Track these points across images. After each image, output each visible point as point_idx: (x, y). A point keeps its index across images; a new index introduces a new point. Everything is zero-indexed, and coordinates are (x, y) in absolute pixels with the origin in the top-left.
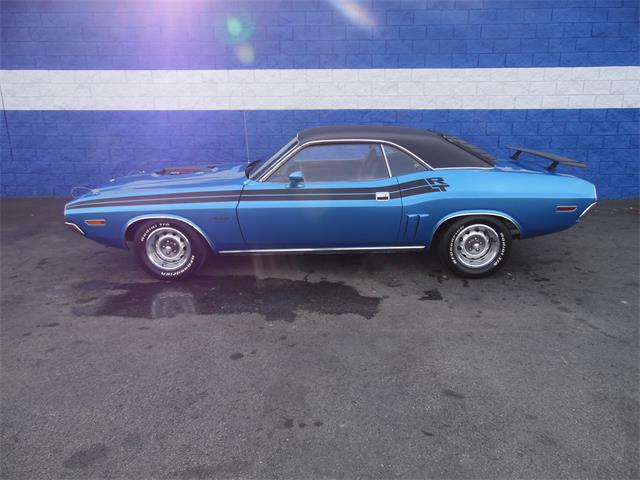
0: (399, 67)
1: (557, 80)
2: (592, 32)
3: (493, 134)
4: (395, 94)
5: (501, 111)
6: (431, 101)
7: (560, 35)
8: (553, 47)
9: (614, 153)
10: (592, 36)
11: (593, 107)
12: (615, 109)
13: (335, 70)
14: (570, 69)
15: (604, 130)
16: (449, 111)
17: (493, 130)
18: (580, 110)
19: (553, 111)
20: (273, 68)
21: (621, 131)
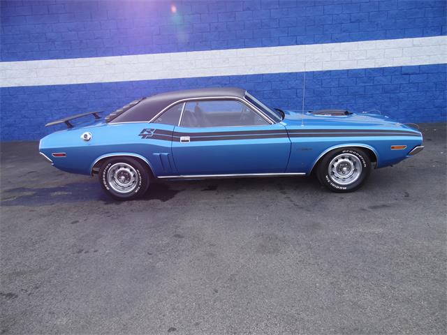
0: (228, 49)
1: (331, 51)
2: (350, 20)
3: (292, 88)
4: (227, 65)
5: (297, 73)
6: (251, 69)
7: (330, 23)
8: (327, 30)
9: (372, 97)
10: (351, 22)
11: (355, 68)
12: (371, 69)
13: (188, 53)
14: (339, 44)
15: (365, 83)
16: (263, 75)
17: (293, 85)
18: (348, 70)
19: (330, 71)
20: (149, 53)
21: (376, 83)
